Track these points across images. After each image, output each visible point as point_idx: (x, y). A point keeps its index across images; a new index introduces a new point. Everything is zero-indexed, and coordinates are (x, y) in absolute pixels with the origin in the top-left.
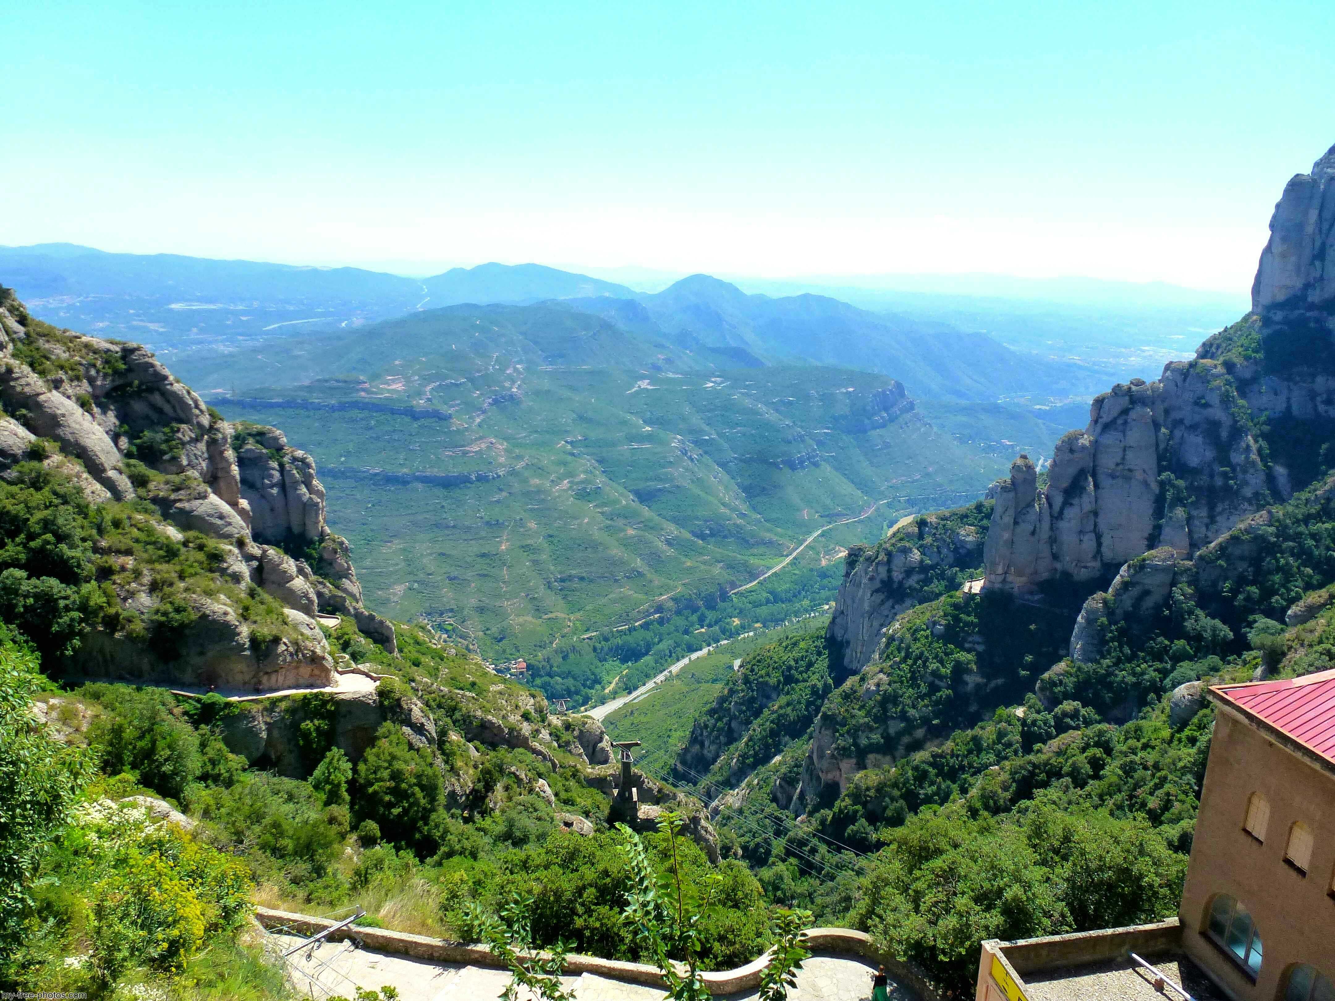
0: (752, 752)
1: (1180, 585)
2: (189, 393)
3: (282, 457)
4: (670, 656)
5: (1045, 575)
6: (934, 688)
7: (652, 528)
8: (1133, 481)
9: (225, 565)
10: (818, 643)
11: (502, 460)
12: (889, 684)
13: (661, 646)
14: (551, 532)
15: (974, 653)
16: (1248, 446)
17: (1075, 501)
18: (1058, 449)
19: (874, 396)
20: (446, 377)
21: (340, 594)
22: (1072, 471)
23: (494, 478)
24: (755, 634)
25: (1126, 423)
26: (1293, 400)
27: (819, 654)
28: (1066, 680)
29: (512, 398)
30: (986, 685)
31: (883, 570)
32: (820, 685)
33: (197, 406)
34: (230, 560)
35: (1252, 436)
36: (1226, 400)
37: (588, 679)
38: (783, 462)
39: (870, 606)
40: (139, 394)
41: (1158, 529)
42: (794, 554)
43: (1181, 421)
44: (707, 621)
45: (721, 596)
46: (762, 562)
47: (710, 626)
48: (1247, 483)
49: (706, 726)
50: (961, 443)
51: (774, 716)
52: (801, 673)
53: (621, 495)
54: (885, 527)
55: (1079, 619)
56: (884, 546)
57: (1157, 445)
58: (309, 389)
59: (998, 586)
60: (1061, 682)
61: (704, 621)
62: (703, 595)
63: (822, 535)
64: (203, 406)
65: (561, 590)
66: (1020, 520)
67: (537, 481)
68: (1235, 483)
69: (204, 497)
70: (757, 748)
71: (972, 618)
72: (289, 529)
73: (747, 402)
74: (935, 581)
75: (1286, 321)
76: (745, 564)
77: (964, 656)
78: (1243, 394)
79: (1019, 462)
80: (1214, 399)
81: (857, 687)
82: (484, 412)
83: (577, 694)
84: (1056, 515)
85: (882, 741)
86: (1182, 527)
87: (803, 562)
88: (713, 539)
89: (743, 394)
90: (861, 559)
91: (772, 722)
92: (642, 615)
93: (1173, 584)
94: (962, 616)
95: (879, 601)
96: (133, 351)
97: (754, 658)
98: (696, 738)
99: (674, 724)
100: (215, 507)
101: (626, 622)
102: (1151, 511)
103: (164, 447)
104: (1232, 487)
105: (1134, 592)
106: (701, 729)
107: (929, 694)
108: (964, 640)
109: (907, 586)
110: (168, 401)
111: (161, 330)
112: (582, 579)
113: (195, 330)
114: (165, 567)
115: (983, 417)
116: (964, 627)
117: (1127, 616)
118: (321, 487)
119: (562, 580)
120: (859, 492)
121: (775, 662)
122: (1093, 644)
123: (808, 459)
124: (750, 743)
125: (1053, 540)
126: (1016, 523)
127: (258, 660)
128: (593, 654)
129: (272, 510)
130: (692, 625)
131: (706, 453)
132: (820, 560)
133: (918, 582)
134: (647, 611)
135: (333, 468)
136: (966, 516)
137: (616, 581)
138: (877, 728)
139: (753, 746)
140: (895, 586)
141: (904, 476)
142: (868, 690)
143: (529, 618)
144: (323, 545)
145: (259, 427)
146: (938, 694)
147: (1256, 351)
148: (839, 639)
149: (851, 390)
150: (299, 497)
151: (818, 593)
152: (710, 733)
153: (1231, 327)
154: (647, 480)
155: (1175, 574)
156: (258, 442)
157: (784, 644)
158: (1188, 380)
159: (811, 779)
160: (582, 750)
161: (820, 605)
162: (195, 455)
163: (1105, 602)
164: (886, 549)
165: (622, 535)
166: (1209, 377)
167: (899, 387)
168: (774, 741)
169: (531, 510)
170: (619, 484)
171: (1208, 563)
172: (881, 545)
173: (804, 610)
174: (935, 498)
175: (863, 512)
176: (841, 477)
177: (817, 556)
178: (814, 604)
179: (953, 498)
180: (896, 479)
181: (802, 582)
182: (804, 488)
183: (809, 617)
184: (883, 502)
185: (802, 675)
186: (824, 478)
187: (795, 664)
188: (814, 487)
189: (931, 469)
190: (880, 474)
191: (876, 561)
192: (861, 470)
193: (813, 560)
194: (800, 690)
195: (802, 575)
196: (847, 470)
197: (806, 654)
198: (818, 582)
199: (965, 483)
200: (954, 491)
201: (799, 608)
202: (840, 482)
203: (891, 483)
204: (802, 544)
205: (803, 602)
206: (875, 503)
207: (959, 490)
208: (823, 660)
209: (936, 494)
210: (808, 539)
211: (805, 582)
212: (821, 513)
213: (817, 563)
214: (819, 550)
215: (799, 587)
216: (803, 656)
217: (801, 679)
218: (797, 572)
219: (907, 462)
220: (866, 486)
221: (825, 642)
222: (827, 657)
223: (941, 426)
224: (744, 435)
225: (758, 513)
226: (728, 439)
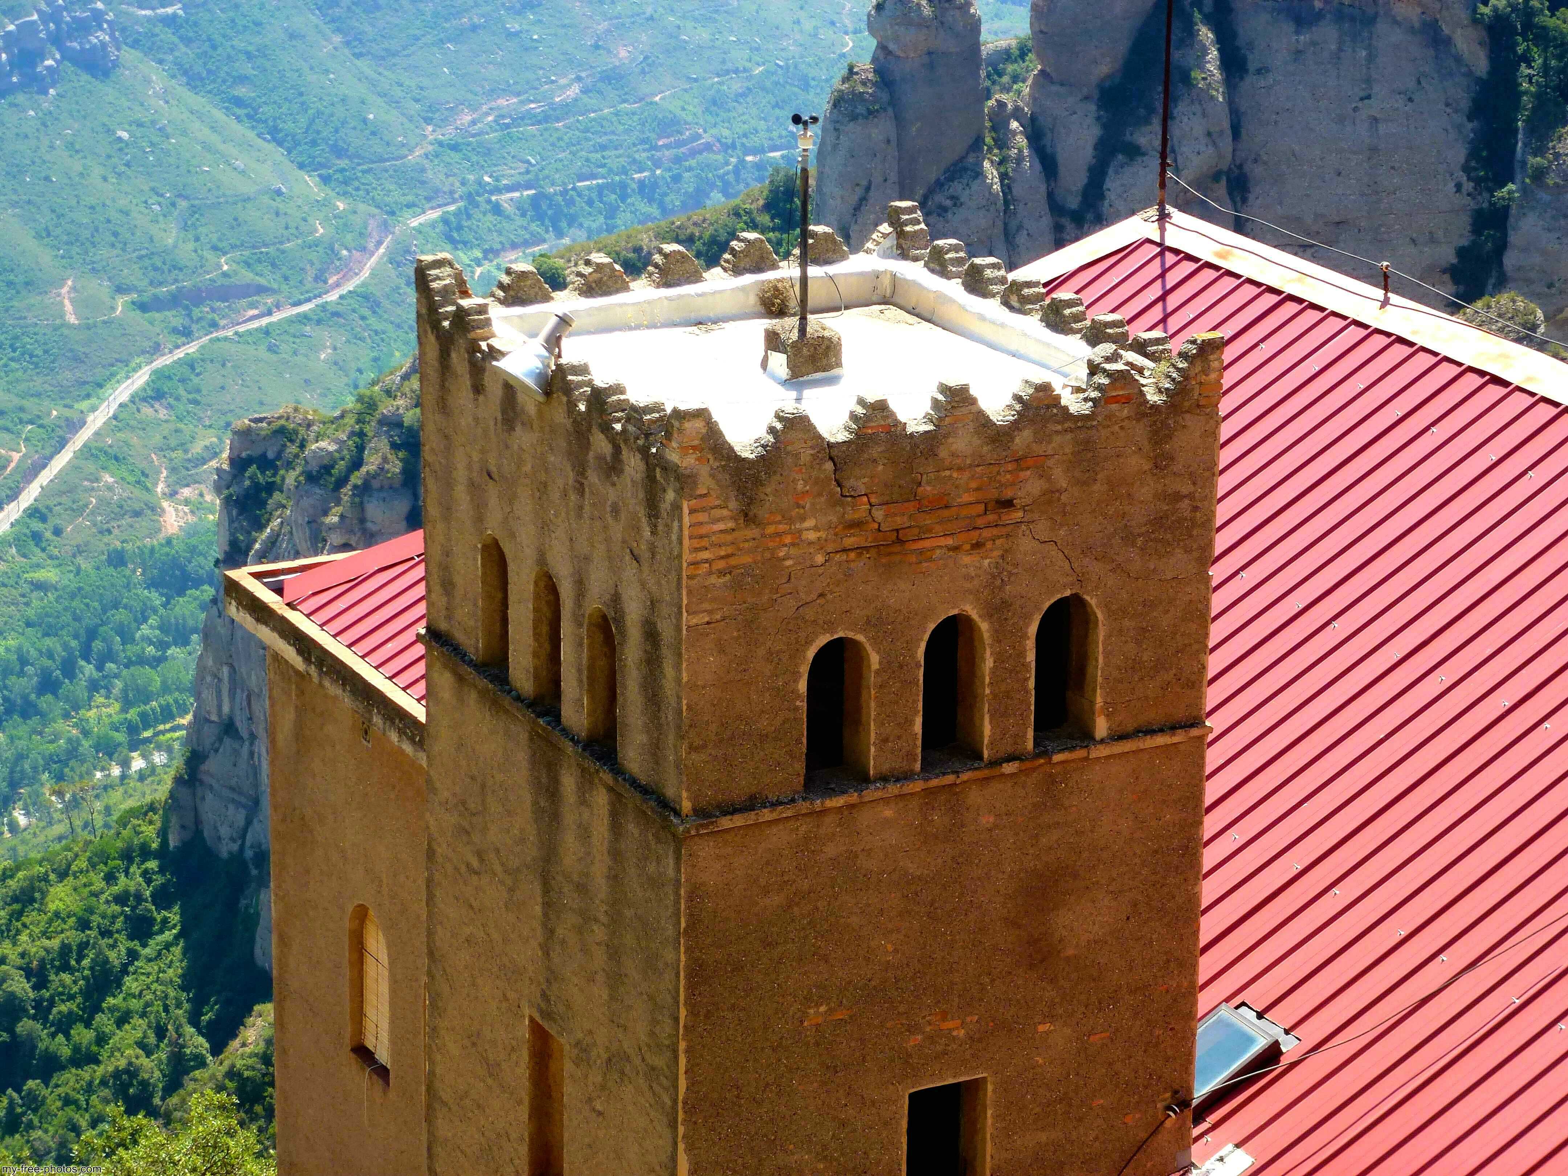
8: (1382, 26)
10: (130, 881)
27: (141, 928)
32: (153, 1066)
42: (31, 495)
52: (64, 1026)
56: (386, 408)
84: (1073, 203)
87: (76, 528)
90: (291, 478)
102: (1458, 154)
120: (310, 181)
123: (56, 40)
132: (155, 509)
141: (507, 90)
148: (226, 849)
151: (156, 662)
164: (393, 423)
172: (369, 405)
173: (97, 747)
174: (654, 185)
175: (338, 270)
176: (219, 115)
177: (138, 492)
178: (143, 716)
179: (731, 178)
180: (474, 109)
181: (77, 618)
182: (47, 179)
183: (123, 777)
184: (422, 219)
185: (68, 1036)
186: (140, 125)
187: (34, 988)
188: (97, 171)
189: (623, 54)
190: (398, 92)
191: (356, 478)
192: (311, 77)
193: (121, 510)
194: (67, 1101)
195: (74, 586)
196: (243, 79)
197: (82, 936)
198: (155, 611)
199: (777, 106)
200: (733, 146)
201: (69, 740)
202: (214, 139)
203: (450, 129)
204: (62, 444)
205: (92, 714)
206: (385, 227)
207: (754, 141)
208: (159, 954)
209: (657, 164)
210: (90, 418)
211: (89, 620)
212: (140, 292)
213: (142, 523)
214: (143, 465)
215: (65, 646)
216: (65, 949)
217: (66, 1052)
218: (49, 574)
219: (514, 25)
220: (339, 152)
221: (162, 870)
222: (177, 937)
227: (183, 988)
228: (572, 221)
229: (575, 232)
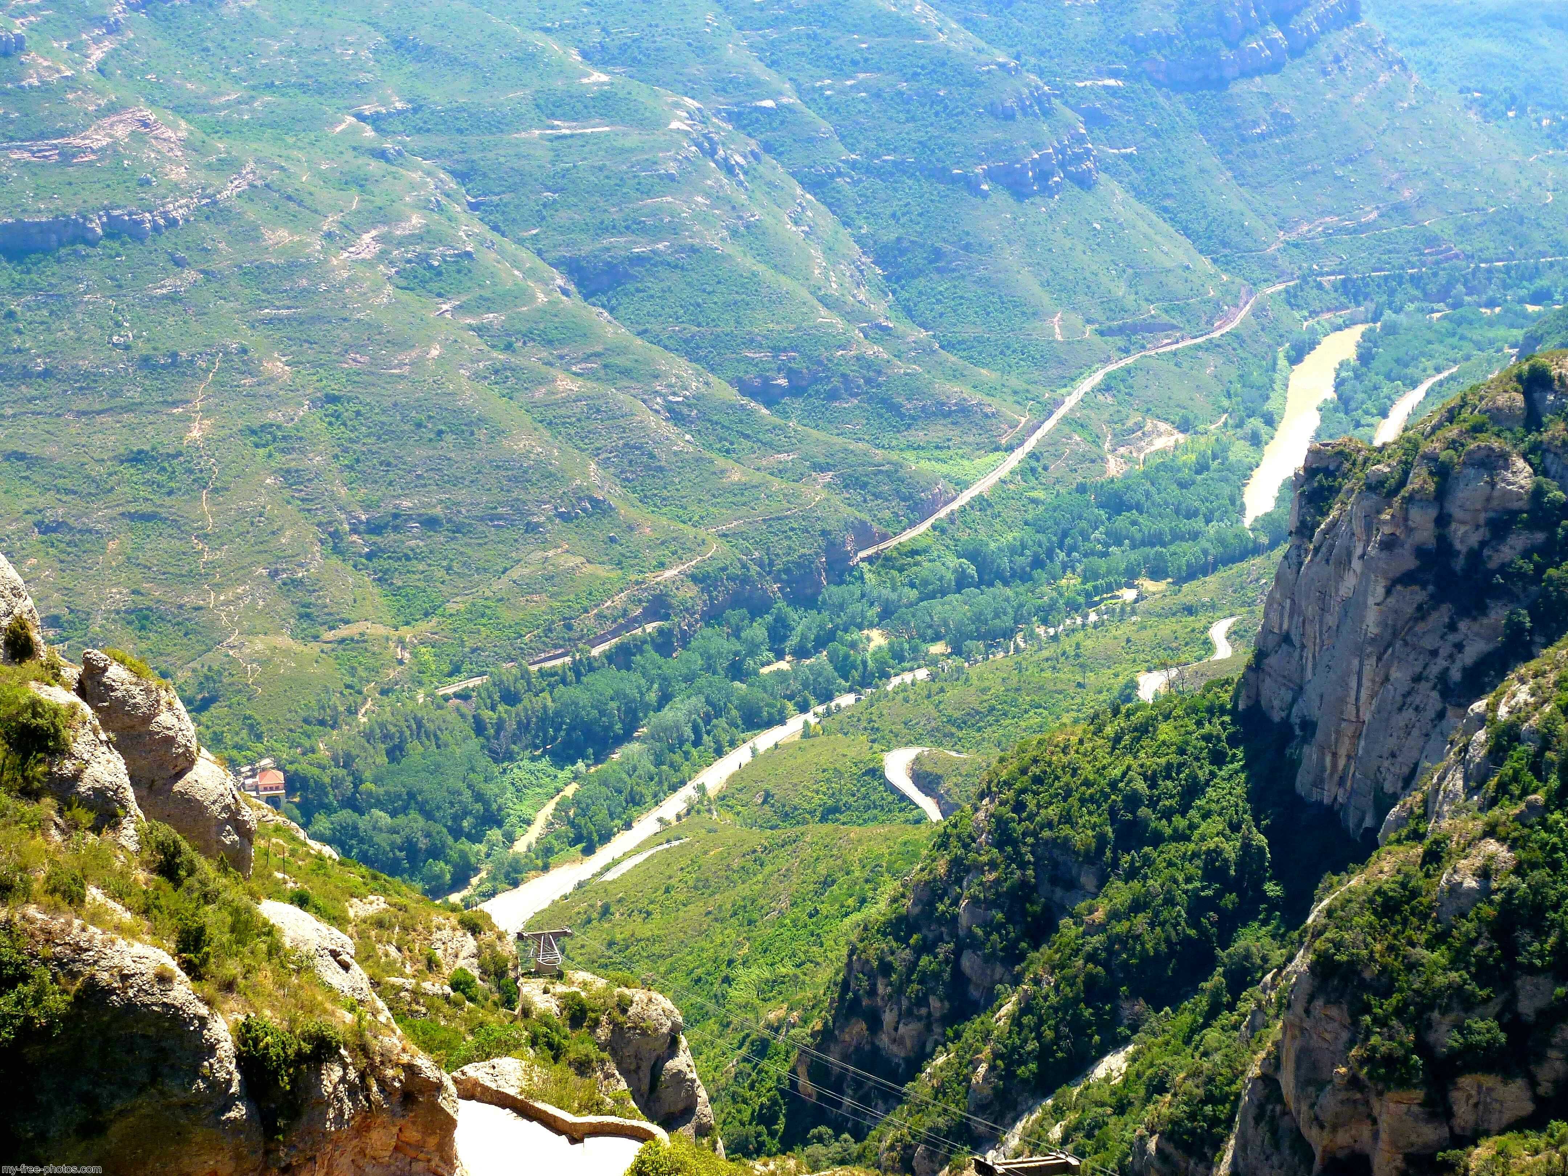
0: (1032, 1045)
4: (697, 743)
7: (626, 372)
10: (1213, 727)
11: (177, 174)
12: (1518, 872)
13: (668, 714)
14: (334, 388)
23: (156, 228)
24: (933, 677)
27: (1218, 759)
31: (1422, 519)
32: (1231, 849)
37: (466, 813)
38: (990, 175)
39: (1383, 624)
42: (1031, 444)
44: (793, 641)
45: (830, 566)
46: (942, 468)
47: (801, 653)
49: (886, 968)
50: (1486, 118)
51: (1096, 940)
52: (1167, 815)
53: (530, 273)
54: (1282, 362)
56: (1427, 447)
61: (785, 638)
62: (779, 565)
63: (1106, 387)
65: (369, 557)
67: (282, 236)
70: (1049, 1034)
76: (894, 474)
81: (1418, 881)
82: (113, 29)
83: (436, 858)
85: (1502, 1037)
87: (1057, 468)
88: (798, 403)
90: (1350, 485)
91: (1091, 958)
92: (609, 626)
95: (1409, 610)
97: (1024, 771)
98: (857, 1000)
99: (739, 945)
101: (568, 644)
106: (872, 976)
109: (1492, 565)
112: (431, 523)
115: (1544, 42)
119: (375, 528)
120: (1207, 260)
121: (1087, 783)
123: (1062, 165)
124: (1025, 1020)
128: (475, 743)
130: (753, 649)
131: (768, 148)
132: (1103, 459)
133: (1526, 554)
134: (625, 613)
137: (531, 528)
138: (1487, 1000)
139: (1037, 1028)
140: (1459, 564)
141: (1331, 213)
142: (1455, 889)
143: (284, 641)
148: (1277, 716)
152: (899, 990)
154: (604, 229)
157: (1109, 730)
159: (1276, 1145)
160: (623, 1085)
161: (1109, 588)
164: (1432, 458)
165: (540, 393)
168: (1098, 1013)
169: (270, 321)
170: (520, 242)
172: (1414, 443)
173: (1067, 604)
174: (1420, 278)
175: (1220, 318)
176: (1154, 217)
177: (1094, 449)
178: (1095, 587)
179: (1470, 277)
180: (1310, 222)
181: (1057, 524)
182: (1050, 250)
183: (1084, 625)
184: (1273, 289)
185: (1170, 822)
186: (1108, 221)
187: (1149, 787)
188: (1080, 247)
189: (1407, 194)
190: (1264, 209)
191: (1403, 492)
192: (1212, 197)
193: (1083, 459)
194: (1170, 864)
195: (1055, 503)
196: (1168, 196)
197: (1181, 759)
198: (1103, 523)
199: (1502, 233)
200: (1473, 257)
201: (1051, 599)
202: (1151, 232)
203: (1294, 234)
204: (1050, 414)
205: (1064, 582)
206: (1251, 293)
207: (1486, 254)
208: (1231, 776)
209: (1423, 264)
210: (1067, 399)
211: (1064, 525)
212: (1100, 324)
213: (1096, 467)
214: (1098, 431)
215: (1049, 539)
216: (1169, 766)
217: (1168, 831)
218: (1040, 494)
219: (1339, 172)
220: (1225, 244)
221: (1233, 723)
222: (1242, 767)
223: (1431, 68)
224: (878, 95)
225: (923, 325)
226: (832, 109)
227: (1248, 800)
228: (1366, 297)
229: (1367, 303)
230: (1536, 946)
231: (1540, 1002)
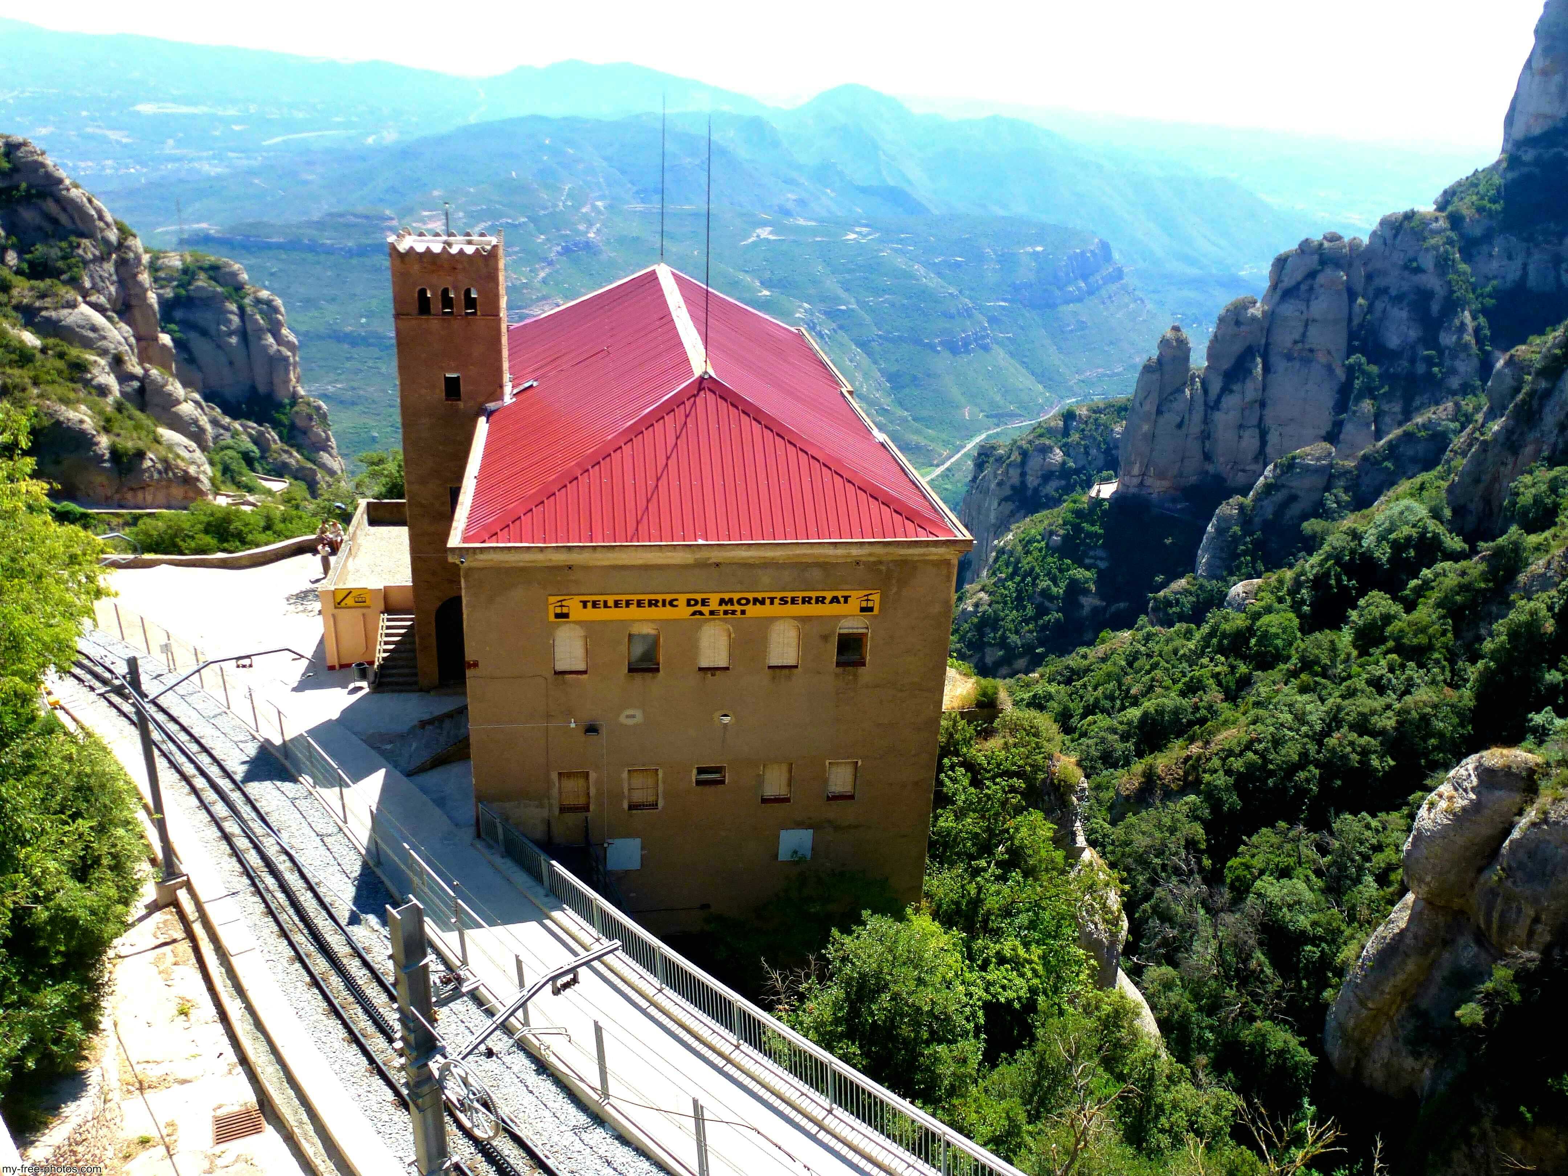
1: (1335, 491)
2: (90, 201)
3: (243, 298)
5: (1193, 479)
6: (1042, 611)
8: (1313, 364)
9: (89, 376)
12: (990, 605)
15: (1094, 571)
16: (1463, 324)
17: (1235, 388)
18: (1221, 320)
19: (1069, 258)
20: (501, 215)
21: (310, 465)
22: (1237, 348)
25: (1311, 289)
26: (1531, 268)
28: (1183, 599)
29: (588, 246)
30: (1105, 609)
31: (1014, 473)
33: (101, 218)
34: (95, 371)
35: (1470, 312)
36: (1443, 264)
38: (941, 343)
40: (28, 199)
41: (1338, 425)
42: (948, 464)
43: (1385, 291)
48: (1453, 371)
55: (1210, 528)
56: (1019, 443)
57: (1350, 320)
58: (320, 225)
59: (1132, 490)
60: (1177, 601)
64: (109, 218)
66: (1164, 409)
68: (1440, 371)
69: (73, 305)
71: (1096, 529)
72: (253, 388)
73: (900, 262)
74: (1078, 488)
75: (1537, 161)
77: (1079, 573)
78: (1467, 257)
79: (1169, 334)
80: (1428, 262)
82: (550, 263)
84: (1212, 404)
86: (1368, 425)
89: (896, 250)
90: (992, 460)
93: (1328, 488)
94: (1084, 525)
95: (1007, 512)
96: (19, 146)
100: (87, 318)
102: (1331, 404)
103: (60, 264)
104: (1435, 375)
105: (1279, 496)
107: (1035, 618)
108: (1085, 554)
109: (1043, 493)
110: (64, 209)
111: (125, 140)
113: (171, 142)
114: (16, 372)
115: (1216, 293)
116: (1085, 538)
117: (1267, 526)
118: (292, 338)
120: (1040, 387)
122: (1220, 558)
123: (976, 340)
125: (1206, 436)
126: (1159, 412)
127: (120, 473)
129: (231, 363)
131: (841, 327)
133: (1057, 490)
135: (352, 332)
136: (1125, 409)
138: (971, 656)
140: (1029, 493)
141: (1101, 367)
142: (964, 611)
144: (296, 409)
145: (212, 259)
146: (1046, 618)
147: (1493, 201)
149: (1039, 249)
150: (266, 348)
153: (1483, 171)
155: (1331, 476)
156: (211, 278)
158: (1399, 237)
162: (101, 277)
163: (1241, 507)
164: (1020, 447)
166: (1426, 234)
167: (1105, 247)
171: (1373, 464)
172: (1015, 442)
176: (1018, 366)
180: (1091, 371)
182: (967, 378)
184: (1070, 400)
186: (995, 366)
188: (981, 378)
190: (1069, 364)
191: (1008, 462)
192: (1046, 358)
196: (1026, 356)
202: (1015, 372)
203: (1083, 376)
204: (958, 452)
212: (987, 412)
218: (949, 486)
219: (1106, 348)
220: (1050, 379)
223: (1161, 303)
224: (893, 305)
225: (906, 410)
226: (872, 311)
230: (992, 635)
231: (993, 659)
